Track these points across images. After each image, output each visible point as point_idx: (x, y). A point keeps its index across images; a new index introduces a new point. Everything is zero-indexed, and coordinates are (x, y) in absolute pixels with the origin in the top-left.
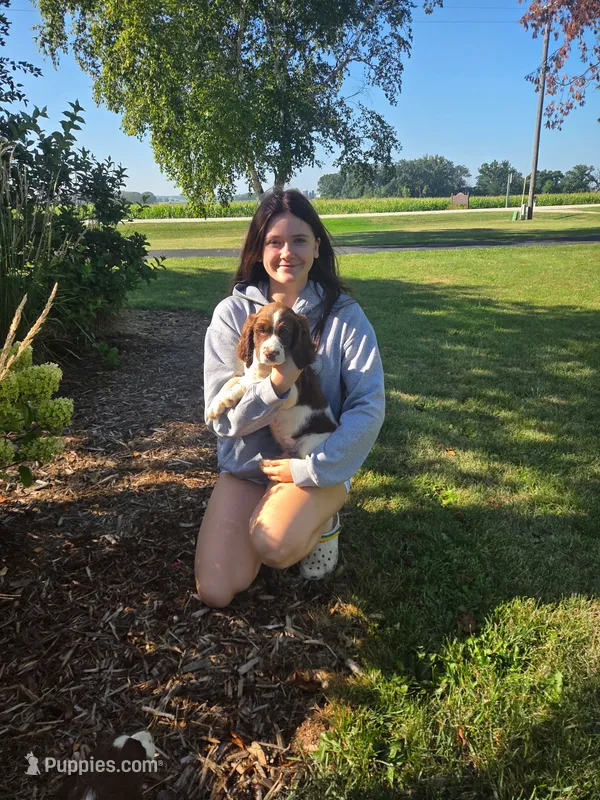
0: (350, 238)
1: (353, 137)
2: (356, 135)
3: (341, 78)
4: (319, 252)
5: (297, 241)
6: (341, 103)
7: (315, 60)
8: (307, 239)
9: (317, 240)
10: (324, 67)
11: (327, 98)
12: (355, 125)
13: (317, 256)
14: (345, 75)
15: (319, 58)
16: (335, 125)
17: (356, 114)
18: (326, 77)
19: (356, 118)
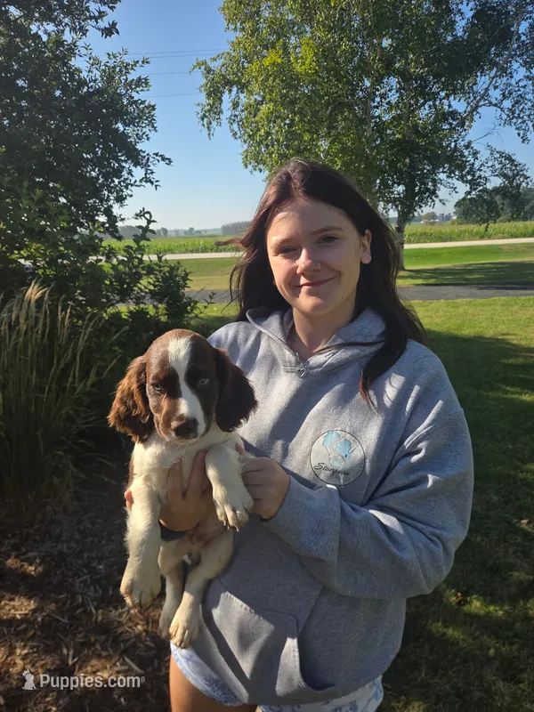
0: (471, 272)
1: (480, 177)
2: (482, 174)
3: (472, 120)
4: (372, 254)
5: (324, 239)
6: (468, 146)
7: (446, 107)
8: (338, 233)
9: (362, 233)
10: (453, 114)
11: (455, 141)
12: (482, 165)
13: (367, 260)
14: (476, 117)
15: (450, 106)
16: (461, 167)
17: (484, 154)
18: (455, 123)
19: (483, 159)
